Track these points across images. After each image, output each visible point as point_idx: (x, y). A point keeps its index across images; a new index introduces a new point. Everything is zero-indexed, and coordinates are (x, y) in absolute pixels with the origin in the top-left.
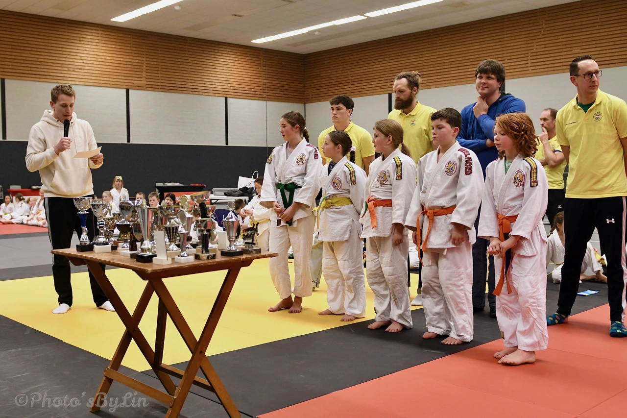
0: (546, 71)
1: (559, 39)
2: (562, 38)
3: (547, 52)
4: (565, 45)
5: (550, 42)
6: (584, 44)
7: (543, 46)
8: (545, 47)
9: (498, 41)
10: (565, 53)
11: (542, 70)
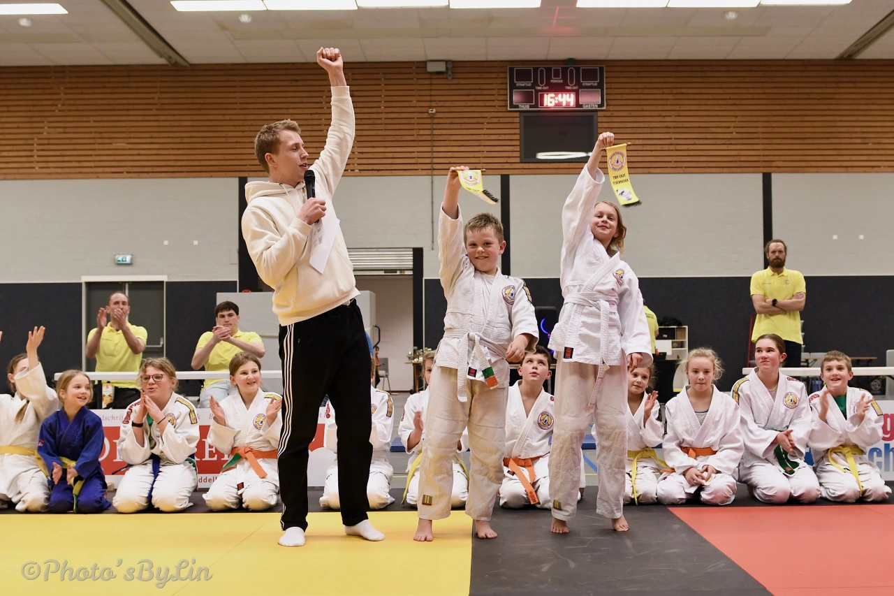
0: (66, 173)
1: (89, 121)
2: (94, 121)
3: (68, 141)
4: (100, 133)
5: (73, 125)
6: (132, 135)
7: (61, 130)
8: (65, 133)
10: (100, 147)
11: (59, 170)
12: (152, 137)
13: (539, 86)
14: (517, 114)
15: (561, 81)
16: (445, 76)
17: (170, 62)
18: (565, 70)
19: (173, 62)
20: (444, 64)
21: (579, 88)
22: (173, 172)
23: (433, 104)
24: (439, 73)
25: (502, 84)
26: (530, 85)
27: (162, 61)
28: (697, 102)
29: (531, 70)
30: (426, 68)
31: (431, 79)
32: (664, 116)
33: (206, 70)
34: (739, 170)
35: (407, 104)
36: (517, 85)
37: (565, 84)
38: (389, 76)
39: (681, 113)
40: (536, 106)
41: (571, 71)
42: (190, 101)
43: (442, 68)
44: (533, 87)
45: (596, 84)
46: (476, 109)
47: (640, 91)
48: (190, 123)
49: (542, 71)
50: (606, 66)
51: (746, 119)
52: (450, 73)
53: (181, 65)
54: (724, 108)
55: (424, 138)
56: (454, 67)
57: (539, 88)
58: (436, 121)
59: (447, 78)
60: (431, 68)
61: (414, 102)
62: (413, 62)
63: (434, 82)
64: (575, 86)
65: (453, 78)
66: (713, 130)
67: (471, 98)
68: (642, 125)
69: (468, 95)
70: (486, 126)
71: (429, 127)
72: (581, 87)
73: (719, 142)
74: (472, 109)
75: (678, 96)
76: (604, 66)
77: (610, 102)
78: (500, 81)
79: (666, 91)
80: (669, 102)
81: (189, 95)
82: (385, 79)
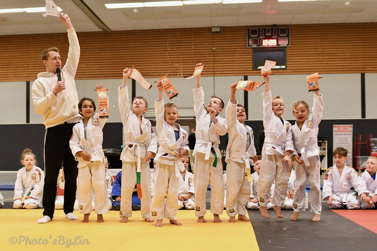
6: (88, 61)
9: (24, 52)
12: (96, 62)
13: (260, 37)
14: (251, 49)
15: (270, 34)
16: (219, 34)
17: (103, 30)
18: (272, 29)
19: (105, 30)
20: (219, 28)
21: (278, 37)
22: (105, 77)
23: (215, 46)
24: (217, 32)
25: (244, 36)
26: (256, 36)
27: (100, 30)
28: (331, 42)
29: (257, 30)
30: (211, 30)
31: (213, 35)
32: (316, 49)
33: (118, 33)
34: (351, 72)
35: (203, 46)
36: (251, 36)
37: (272, 35)
38: (195, 34)
39: (324, 47)
40: (259, 45)
41: (275, 30)
42: (112, 46)
43: (218, 30)
44: (258, 37)
45: (286, 35)
46: (233, 47)
47: (305, 38)
48: (111, 56)
49: (262, 30)
50: (291, 27)
51: (353, 49)
52: (222, 32)
53: (108, 32)
54: (343, 44)
55: (210, 60)
56: (223, 29)
57: (261, 38)
58: (216, 53)
59: (220, 34)
60: (214, 30)
61: (206, 45)
62: (206, 28)
63: (215, 36)
64: (277, 36)
65: (223, 34)
66: (338, 54)
67: (231, 43)
68: (307, 53)
69: (230, 41)
70: (237, 54)
71: (213, 55)
72: (279, 37)
73: (341, 60)
74: (231, 48)
75: (323, 40)
76: (290, 27)
77: (292, 43)
78: (243, 35)
79: (317, 38)
80: (319, 43)
81: (111, 44)
82: (194, 35)
